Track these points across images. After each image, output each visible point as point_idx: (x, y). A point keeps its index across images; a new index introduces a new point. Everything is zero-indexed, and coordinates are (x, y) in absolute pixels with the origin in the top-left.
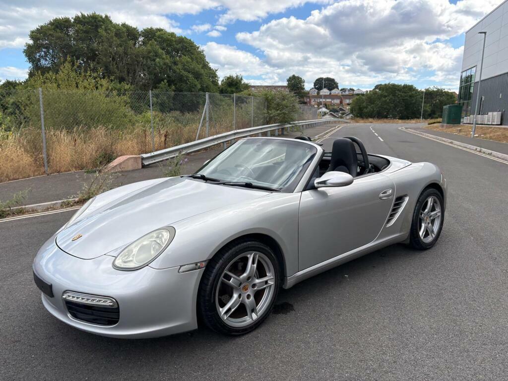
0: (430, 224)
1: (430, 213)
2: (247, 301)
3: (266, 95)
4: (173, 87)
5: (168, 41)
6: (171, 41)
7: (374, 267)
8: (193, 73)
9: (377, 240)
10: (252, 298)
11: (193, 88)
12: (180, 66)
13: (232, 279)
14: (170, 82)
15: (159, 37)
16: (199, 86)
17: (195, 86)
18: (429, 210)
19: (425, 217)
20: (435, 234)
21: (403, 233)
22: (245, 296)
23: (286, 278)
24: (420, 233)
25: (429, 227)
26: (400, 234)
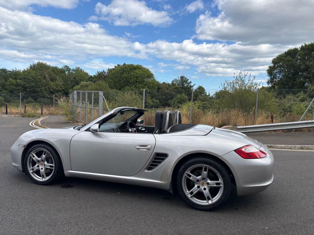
0: (207, 190)
1: (207, 180)
2: (41, 170)
7: (141, 198)
9: (135, 177)
10: (43, 170)
13: (35, 157)
18: (203, 176)
19: (198, 181)
20: (213, 202)
21: (163, 183)
22: (40, 167)
23: (63, 170)
24: (188, 191)
25: (204, 191)
26: (160, 182)
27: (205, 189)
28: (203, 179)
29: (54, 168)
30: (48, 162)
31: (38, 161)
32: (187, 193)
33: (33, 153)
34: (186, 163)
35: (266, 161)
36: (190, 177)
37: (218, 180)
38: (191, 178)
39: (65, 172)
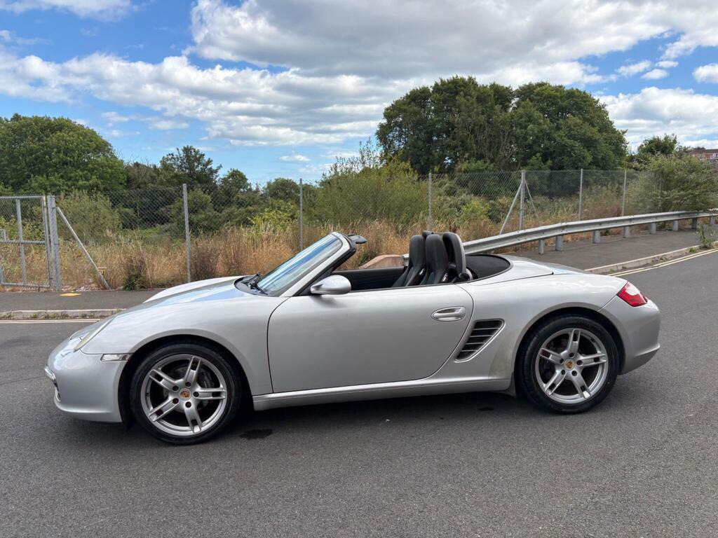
0: (579, 374)
1: (577, 357)
2: (186, 409)
3: (660, 166)
4: (549, 162)
5: (550, 98)
6: (555, 97)
7: (442, 419)
8: (582, 140)
9: (433, 378)
10: (193, 407)
11: (580, 161)
12: (561, 133)
13: (163, 380)
14: (546, 156)
15: (537, 95)
16: (590, 159)
17: (584, 158)
18: (570, 350)
19: (562, 360)
20: (591, 393)
21: (495, 378)
22: (183, 403)
23: (252, 396)
24: (544, 385)
25: (574, 378)
26: (490, 378)
27: (574, 373)
28: (571, 355)
29: (224, 396)
30: (203, 386)
31: (175, 388)
32: (545, 387)
33: (157, 369)
34: (540, 332)
35: (650, 306)
36: (548, 357)
37: (595, 352)
38: (550, 358)
39: (254, 401)
